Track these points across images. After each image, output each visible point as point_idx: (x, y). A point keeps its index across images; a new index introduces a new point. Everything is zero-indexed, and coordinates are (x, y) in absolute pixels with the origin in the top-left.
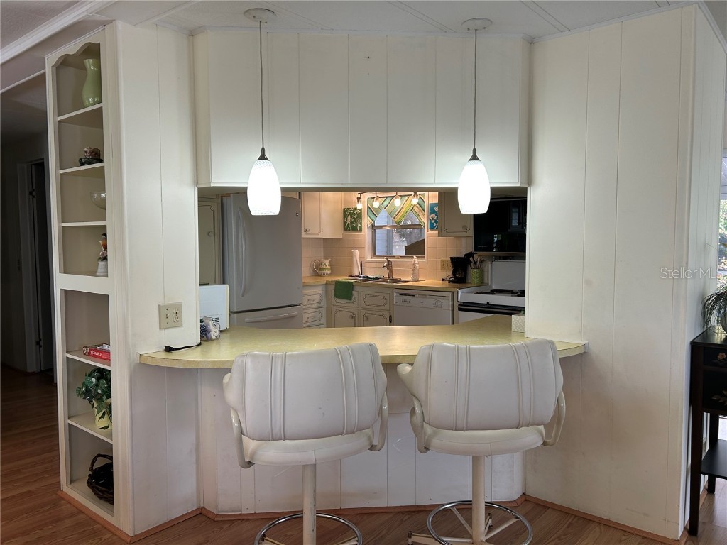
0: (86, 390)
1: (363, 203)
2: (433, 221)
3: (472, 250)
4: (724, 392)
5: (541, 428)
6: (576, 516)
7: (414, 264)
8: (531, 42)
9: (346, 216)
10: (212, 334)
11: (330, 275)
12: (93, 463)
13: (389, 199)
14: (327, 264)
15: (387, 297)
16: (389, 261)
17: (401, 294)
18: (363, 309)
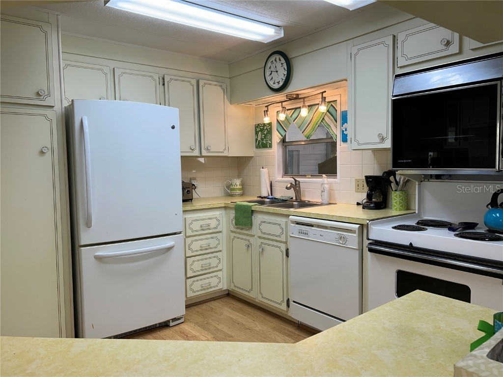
3: (390, 167)
7: (323, 184)
9: (257, 133)
11: (242, 195)
13: (298, 110)
14: (238, 184)
15: (283, 226)
16: (296, 181)
17: (298, 223)
18: (260, 237)
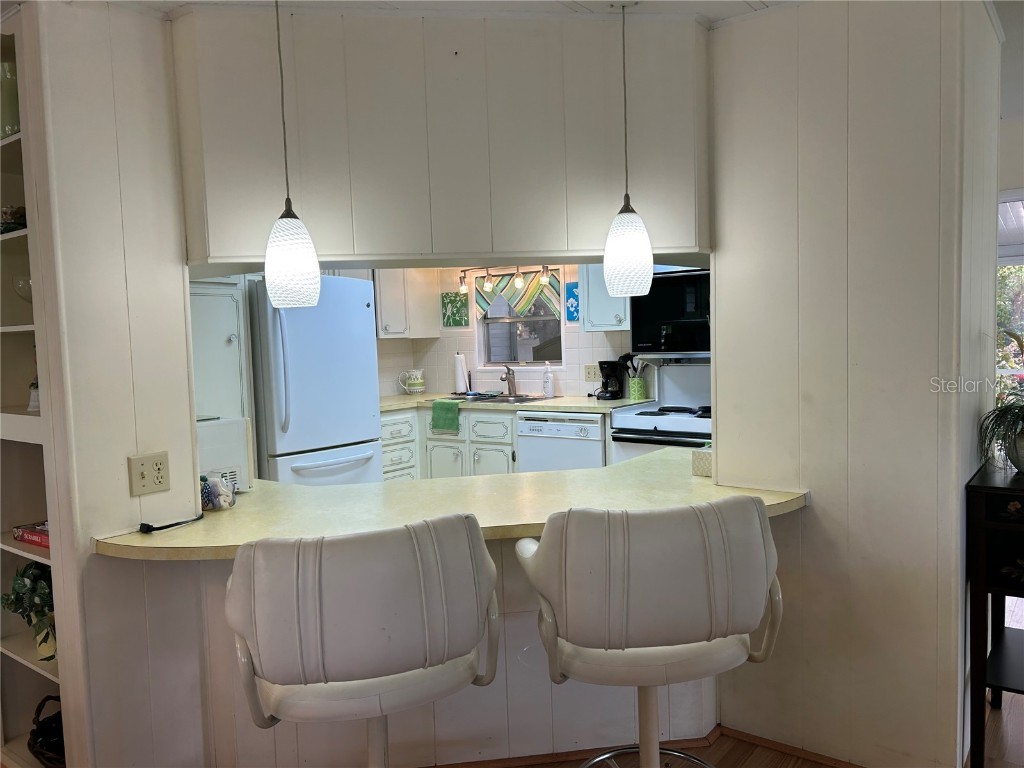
0: (16, 598)
1: (469, 284)
2: (572, 309)
3: (628, 349)
4: (1019, 561)
5: (746, 636)
6: (798, 758)
7: (546, 372)
8: (709, 26)
9: (444, 305)
10: (222, 499)
11: (423, 393)
12: (39, 710)
13: (507, 278)
14: (419, 377)
15: (508, 424)
16: (509, 369)
17: (528, 419)
18: (473, 442)
